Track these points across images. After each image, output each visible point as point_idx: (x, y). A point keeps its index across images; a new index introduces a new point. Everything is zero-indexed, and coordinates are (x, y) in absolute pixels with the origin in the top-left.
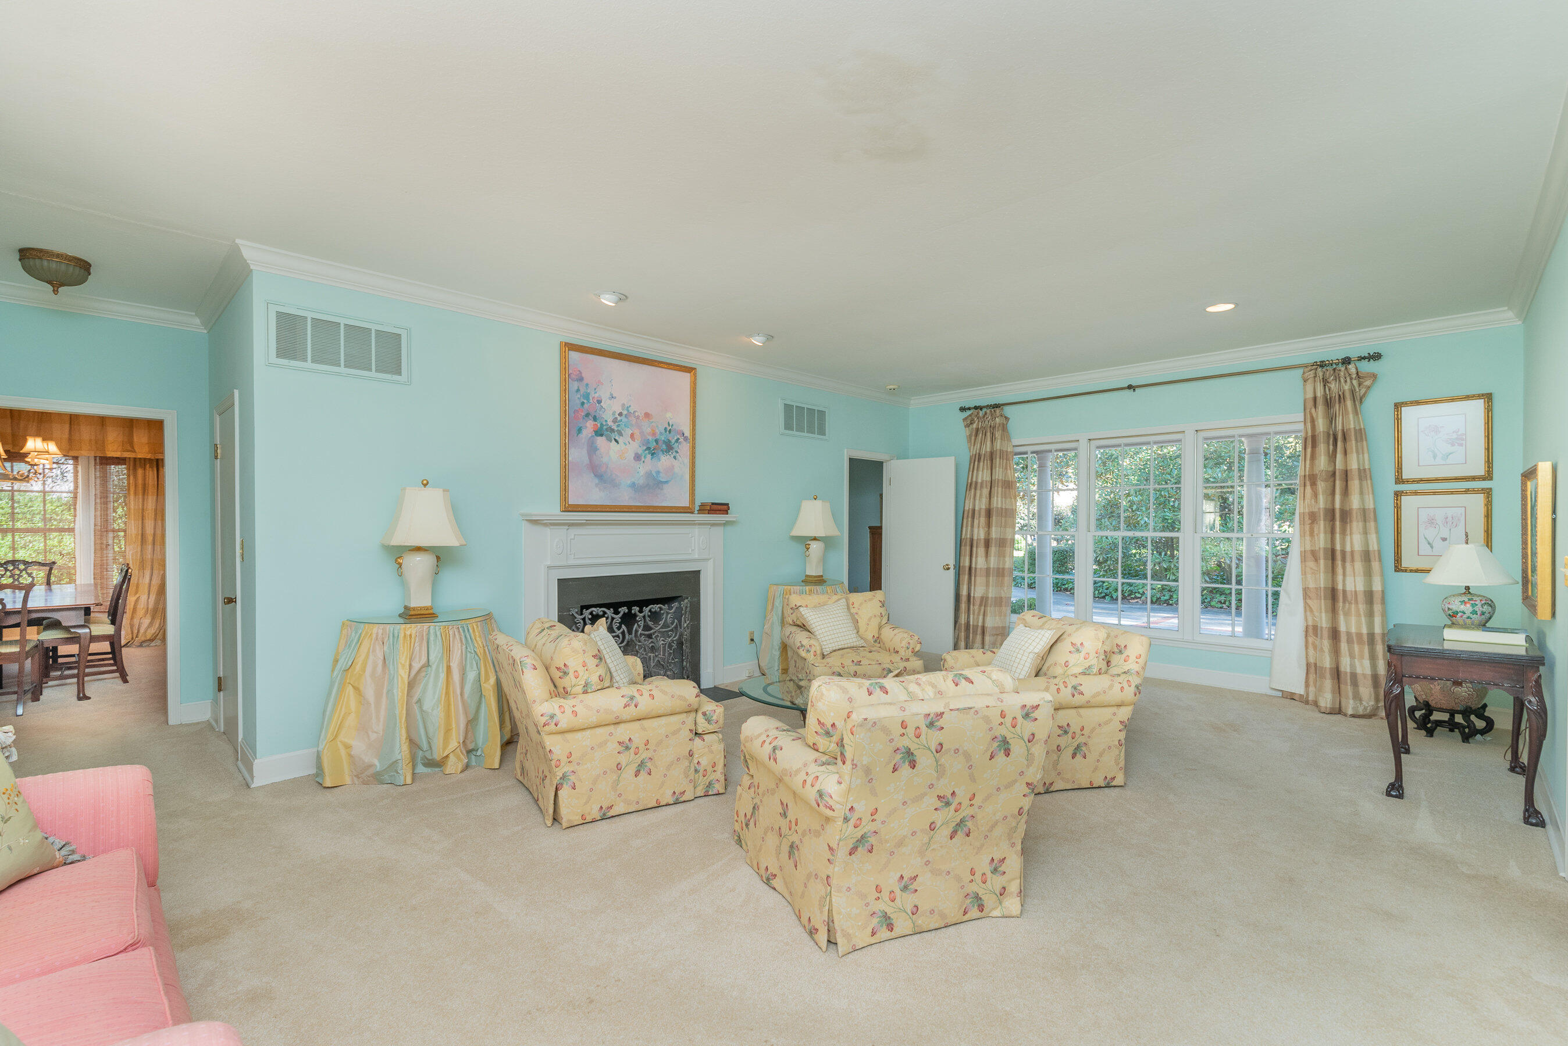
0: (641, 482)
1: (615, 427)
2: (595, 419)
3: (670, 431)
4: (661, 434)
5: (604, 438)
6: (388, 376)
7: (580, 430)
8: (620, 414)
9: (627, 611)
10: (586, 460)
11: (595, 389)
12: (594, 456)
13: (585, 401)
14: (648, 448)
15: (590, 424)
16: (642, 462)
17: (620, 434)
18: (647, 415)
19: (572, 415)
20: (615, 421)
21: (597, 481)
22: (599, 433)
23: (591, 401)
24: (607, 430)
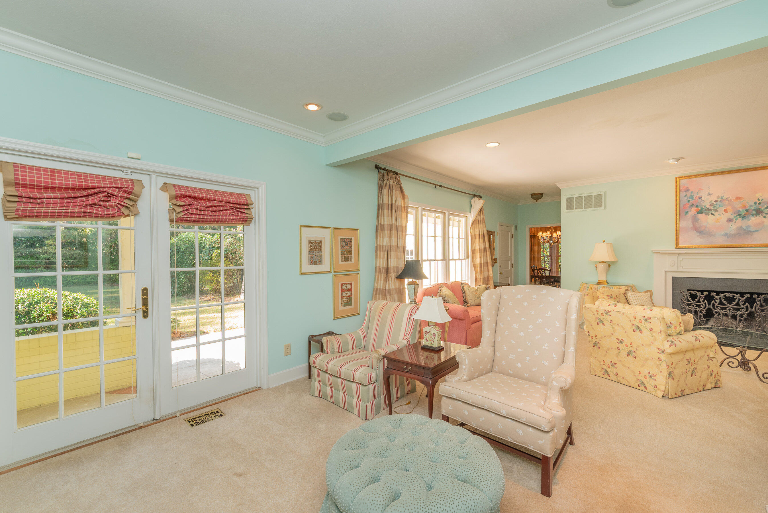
0: (733, 232)
1: (712, 208)
2: (697, 206)
3: (760, 203)
4: (751, 206)
5: (703, 214)
6: (598, 208)
7: (687, 213)
8: (716, 201)
9: (707, 294)
10: (691, 225)
11: (697, 193)
12: (696, 223)
13: (690, 200)
14: (740, 215)
15: (694, 210)
16: (733, 223)
17: (716, 210)
18: (738, 198)
19: (682, 207)
20: (712, 205)
21: (698, 234)
22: (700, 212)
23: (695, 199)
24: (705, 210)
